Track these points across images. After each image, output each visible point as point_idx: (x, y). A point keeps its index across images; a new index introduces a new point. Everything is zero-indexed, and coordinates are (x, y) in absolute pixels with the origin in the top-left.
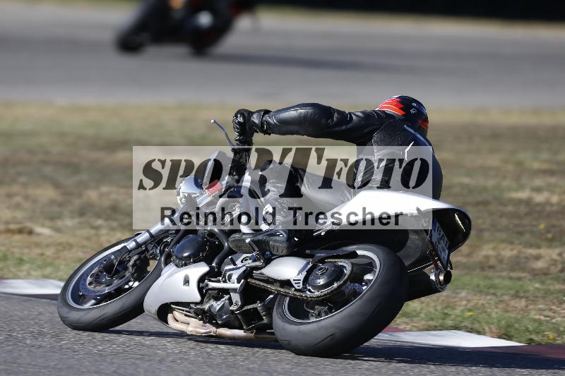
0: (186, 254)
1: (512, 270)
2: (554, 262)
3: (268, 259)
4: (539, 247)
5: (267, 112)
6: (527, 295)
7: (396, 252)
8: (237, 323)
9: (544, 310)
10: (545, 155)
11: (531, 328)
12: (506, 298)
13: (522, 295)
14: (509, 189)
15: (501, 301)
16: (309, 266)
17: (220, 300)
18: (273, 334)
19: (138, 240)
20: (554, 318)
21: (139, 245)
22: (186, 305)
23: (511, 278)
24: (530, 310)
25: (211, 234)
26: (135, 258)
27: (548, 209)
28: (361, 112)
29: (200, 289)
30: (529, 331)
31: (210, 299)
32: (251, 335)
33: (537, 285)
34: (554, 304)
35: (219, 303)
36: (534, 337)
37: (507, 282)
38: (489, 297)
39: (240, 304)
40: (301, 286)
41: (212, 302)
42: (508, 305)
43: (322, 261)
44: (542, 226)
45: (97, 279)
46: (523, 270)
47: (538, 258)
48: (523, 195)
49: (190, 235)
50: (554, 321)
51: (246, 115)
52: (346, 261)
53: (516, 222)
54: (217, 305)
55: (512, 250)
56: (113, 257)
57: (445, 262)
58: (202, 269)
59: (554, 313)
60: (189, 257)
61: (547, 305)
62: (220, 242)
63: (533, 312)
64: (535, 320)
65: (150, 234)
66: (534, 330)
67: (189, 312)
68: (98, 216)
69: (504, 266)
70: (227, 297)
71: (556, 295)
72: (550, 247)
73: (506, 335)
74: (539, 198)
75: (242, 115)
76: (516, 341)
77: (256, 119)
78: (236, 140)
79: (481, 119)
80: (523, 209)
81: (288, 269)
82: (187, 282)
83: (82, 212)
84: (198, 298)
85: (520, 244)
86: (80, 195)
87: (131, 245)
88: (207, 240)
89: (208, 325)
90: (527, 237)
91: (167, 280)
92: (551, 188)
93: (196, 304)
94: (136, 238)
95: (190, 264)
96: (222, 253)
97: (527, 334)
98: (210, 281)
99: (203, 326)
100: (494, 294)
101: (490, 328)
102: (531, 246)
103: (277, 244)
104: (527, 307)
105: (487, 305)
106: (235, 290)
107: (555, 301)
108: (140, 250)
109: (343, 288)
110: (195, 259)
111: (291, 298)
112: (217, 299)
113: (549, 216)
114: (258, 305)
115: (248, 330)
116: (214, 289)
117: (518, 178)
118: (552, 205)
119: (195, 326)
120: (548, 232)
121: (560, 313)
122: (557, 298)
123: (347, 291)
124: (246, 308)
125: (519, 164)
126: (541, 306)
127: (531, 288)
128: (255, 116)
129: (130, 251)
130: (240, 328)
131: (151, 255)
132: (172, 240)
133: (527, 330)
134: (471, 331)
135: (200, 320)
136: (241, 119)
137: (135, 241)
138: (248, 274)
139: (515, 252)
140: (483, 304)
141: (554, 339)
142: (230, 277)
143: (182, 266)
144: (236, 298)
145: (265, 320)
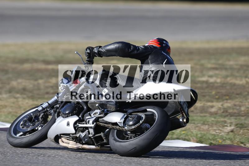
0: (67, 112)
1: (201, 113)
2: (220, 109)
3: (106, 113)
4: (212, 102)
5: (100, 47)
6: (209, 123)
7: (163, 108)
8: (92, 143)
9: (216, 130)
10: (213, 61)
11: (211, 138)
12: (199, 125)
13: (206, 123)
14: (198, 76)
15: (197, 126)
16: (125, 116)
17: (84, 132)
18: (110, 147)
19: (43, 106)
20: (221, 133)
21: (43, 109)
22: (68, 135)
23: (201, 116)
24: (210, 130)
25: (78, 103)
26: (42, 114)
27: (216, 85)
28: (143, 46)
29: (75, 128)
30: (210, 139)
31: (79, 132)
32: (98, 148)
33: (213, 119)
34: (220, 127)
35: (84, 133)
36: (212, 142)
37: (199, 118)
38: (192, 125)
39: (93, 134)
40: (123, 125)
41: (81, 133)
42: (200, 128)
43: (131, 114)
44: (214, 93)
45: (24, 125)
46: (206, 112)
47: (212, 107)
48: (204, 79)
49: (68, 104)
50: (221, 134)
51: (91, 49)
52: (142, 113)
53: (202, 91)
54: (83, 135)
55: (201, 103)
56: (32, 114)
57: (186, 114)
58: (75, 118)
59: (221, 131)
60: (69, 113)
61: (218, 128)
62: (82, 106)
63: (212, 131)
64: (213, 135)
65: (48, 103)
66: (212, 139)
67: (70, 138)
68: (17, 93)
69: (198, 111)
70: (87, 131)
71: (221, 123)
72: (217, 102)
73: (200, 141)
74: (212, 80)
75: (89, 49)
76: (205, 144)
77: (96, 50)
78: (87, 61)
79: (184, 46)
80: (205, 85)
81: (116, 118)
82: (68, 124)
83: (10, 91)
84: (74, 131)
85: (204, 101)
86: (9, 84)
87: (40, 109)
88: (77, 106)
89: (78, 143)
90: (207, 98)
91: (59, 124)
92: (216, 76)
93: (73, 134)
94: (42, 105)
95: (69, 116)
96: (83, 111)
97: (209, 140)
98: (79, 124)
99: (76, 144)
100: (194, 123)
101: (193, 138)
102: (209, 101)
103: (111, 106)
104: (208, 128)
105: (191, 128)
106: (91, 128)
107: (221, 126)
108: (44, 111)
109: (141, 126)
110: (72, 114)
111: (117, 130)
112: (83, 132)
113: (216, 88)
114: (102, 134)
115: (97, 145)
116: (81, 127)
117: (202, 71)
118: (217, 83)
119: (72, 144)
120: (217, 95)
121: (223, 131)
122: (221, 124)
123: (143, 127)
124: (96, 135)
125: (202, 65)
126: (215, 128)
127: (210, 120)
128: (95, 49)
129: (40, 111)
130: (93, 145)
131: (49, 113)
132: (60, 106)
133: (209, 139)
134: (185, 140)
135: (75, 141)
136: (88, 51)
137: (42, 107)
138: (97, 120)
139: (202, 105)
140: (189, 128)
141: (221, 143)
142: (89, 122)
143: (66, 117)
144: (91, 131)
145: (105, 141)
